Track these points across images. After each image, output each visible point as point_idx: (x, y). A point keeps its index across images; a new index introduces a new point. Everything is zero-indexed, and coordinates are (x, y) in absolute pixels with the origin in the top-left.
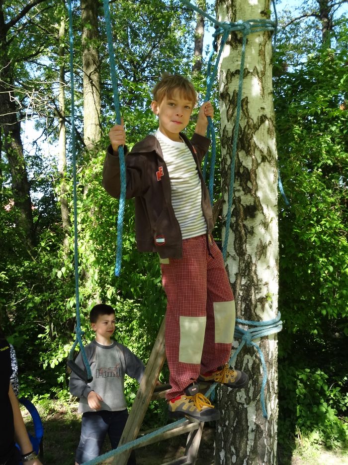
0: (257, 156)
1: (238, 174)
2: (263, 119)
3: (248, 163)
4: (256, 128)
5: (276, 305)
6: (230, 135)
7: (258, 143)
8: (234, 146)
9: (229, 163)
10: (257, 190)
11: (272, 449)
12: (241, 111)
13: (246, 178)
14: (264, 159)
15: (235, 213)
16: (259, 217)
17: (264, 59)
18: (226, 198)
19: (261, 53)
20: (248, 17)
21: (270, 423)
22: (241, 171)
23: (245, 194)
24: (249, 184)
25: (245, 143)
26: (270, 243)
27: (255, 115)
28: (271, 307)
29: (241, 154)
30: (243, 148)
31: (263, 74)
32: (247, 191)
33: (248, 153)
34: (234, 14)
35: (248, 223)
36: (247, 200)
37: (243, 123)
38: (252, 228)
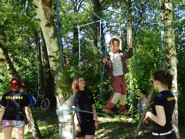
0: (171, 55)
1: (166, 59)
2: (172, 47)
3: (168, 57)
4: (170, 49)
6: (164, 51)
7: (171, 52)
8: (165, 53)
9: (164, 57)
10: (171, 63)
12: (166, 46)
14: (172, 56)
15: (166, 68)
16: (172, 69)
17: (172, 34)
18: (164, 64)
19: (171, 32)
20: (168, 25)
21: (176, 116)
22: (167, 59)
23: (168, 64)
25: (167, 52)
26: (175, 74)
27: (170, 46)
28: (175, 89)
29: (167, 55)
30: (167, 54)
31: (172, 37)
32: (169, 63)
33: (168, 55)
34: (165, 24)
35: (169, 70)
37: (167, 48)
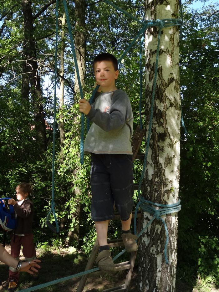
0: (167, 103)
1: (155, 113)
2: (172, 80)
3: (161, 107)
4: (167, 86)
5: (177, 195)
6: (151, 89)
7: (168, 95)
8: (153, 97)
9: (149, 107)
10: (166, 124)
11: (172, 283)
12: (157, 75)
13: (160, 116)
14: (171, 105)
15: (153, 138)
16: (168, 140)
17: (173, 44)
18: (148, 128)
19: (172, 39)
20: (164, 18)
21: (171, 267)
22: (157, 112)
23: (159, 126)
24: (162, 120)
25: (160, 95)
26: (174, 156)
27: (166, 78)
28: (174, 196)
29: (157, 102)
30: (158, 98)
31: (172, 52)
32: (161, 124)
33: (161, 101)
34: (155, 16)
35: (160, 144)
36: (160, 130)
37: (159, 83)
38: (163, 147)
